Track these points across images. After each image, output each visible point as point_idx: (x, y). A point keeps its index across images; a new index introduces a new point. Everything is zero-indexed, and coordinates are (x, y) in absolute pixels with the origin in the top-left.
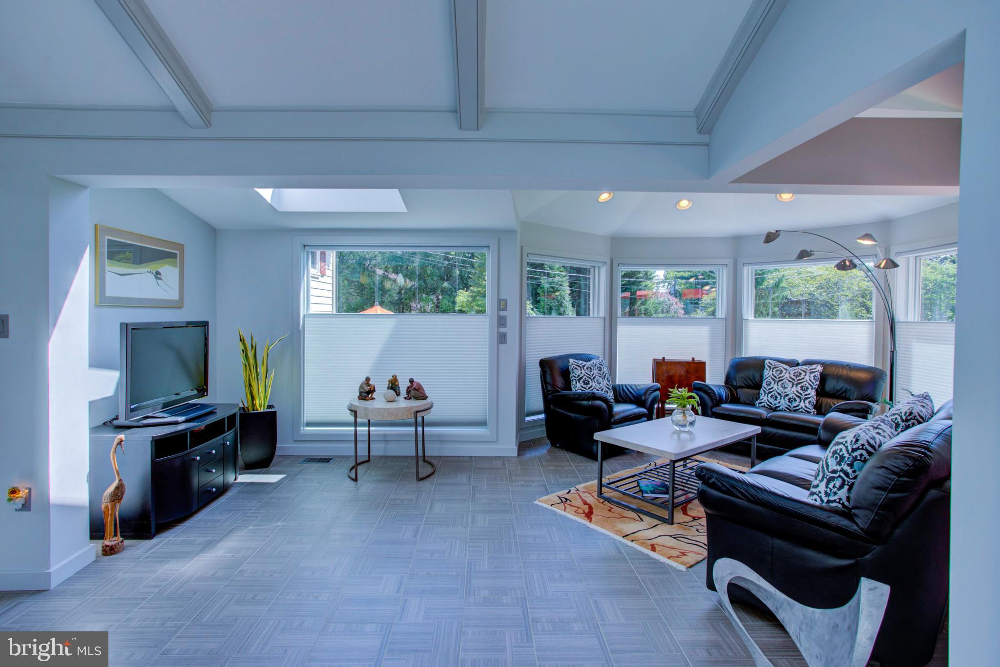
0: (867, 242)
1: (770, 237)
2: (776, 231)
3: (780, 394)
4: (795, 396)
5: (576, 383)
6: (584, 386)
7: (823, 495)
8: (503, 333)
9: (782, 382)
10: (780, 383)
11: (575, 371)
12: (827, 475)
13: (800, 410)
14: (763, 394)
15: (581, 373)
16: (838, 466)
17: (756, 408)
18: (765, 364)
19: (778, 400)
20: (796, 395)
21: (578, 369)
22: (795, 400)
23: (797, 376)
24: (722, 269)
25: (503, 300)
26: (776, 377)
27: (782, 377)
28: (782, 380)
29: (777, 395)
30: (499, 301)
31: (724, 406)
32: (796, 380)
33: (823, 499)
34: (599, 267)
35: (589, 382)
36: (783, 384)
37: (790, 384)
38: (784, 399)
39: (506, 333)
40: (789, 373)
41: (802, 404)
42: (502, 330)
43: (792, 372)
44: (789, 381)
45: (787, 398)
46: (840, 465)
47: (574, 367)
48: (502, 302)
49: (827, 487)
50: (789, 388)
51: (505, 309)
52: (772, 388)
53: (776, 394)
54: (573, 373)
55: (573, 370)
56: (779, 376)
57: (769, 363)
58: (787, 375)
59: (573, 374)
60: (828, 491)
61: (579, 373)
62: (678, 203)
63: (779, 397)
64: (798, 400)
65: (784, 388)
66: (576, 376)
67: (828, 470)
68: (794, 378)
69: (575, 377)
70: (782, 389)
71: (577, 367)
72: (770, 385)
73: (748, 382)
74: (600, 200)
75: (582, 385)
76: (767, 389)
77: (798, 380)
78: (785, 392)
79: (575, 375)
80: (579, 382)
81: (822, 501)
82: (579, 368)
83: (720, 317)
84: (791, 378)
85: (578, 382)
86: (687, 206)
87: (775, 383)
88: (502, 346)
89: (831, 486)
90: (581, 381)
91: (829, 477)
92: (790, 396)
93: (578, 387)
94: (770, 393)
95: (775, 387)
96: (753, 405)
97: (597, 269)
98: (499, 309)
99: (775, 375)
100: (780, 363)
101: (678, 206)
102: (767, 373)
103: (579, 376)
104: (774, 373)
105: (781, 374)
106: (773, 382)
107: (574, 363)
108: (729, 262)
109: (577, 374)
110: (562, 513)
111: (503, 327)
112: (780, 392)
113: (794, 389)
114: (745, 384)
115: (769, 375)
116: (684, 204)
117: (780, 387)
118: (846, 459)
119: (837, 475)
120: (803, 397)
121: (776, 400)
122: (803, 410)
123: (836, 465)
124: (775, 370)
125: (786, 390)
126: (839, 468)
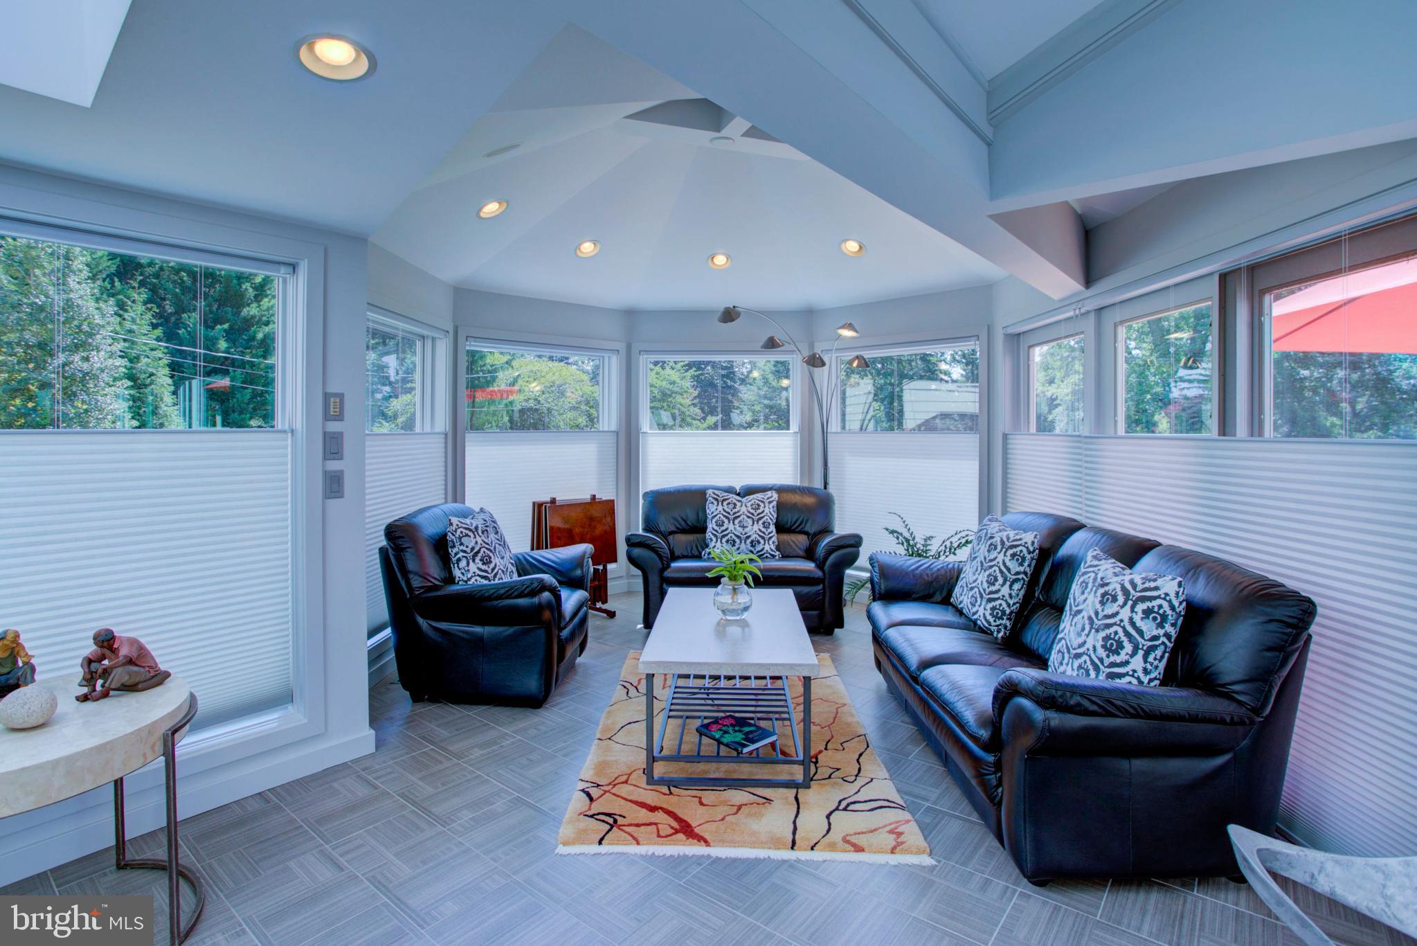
0: (846, 333)
1: (729, 315)
2: (734, 307)
3: (738, 537)
4: (758, 537)
5: (468, 564)
6: (484, 567)
7: (1140, 674)
8: (335, 472)
9: (739, 519)
10: (736, 522)
11: (464, 540)
12: (1143, 645)
13: (765, 556)
14: (714, 539)
15: (477, 542)
16: (1160, 629)
17: (705, 561)
18: (708, 496)
19: (737, 546)
20: (759, 535)
21: (470, 536)
22: (759, 542)
23: (756, 509)
24: (609, 357)
25: (336, 395)
26: (729, 513)
27: (738, 512)
28: (739, 516)
29: (735, 538)
30: (327, 397)
31: (674, 565)
32: (756, 514)
33: (1142, 680)
34: (434, 339)
35: (490, 558)
36: (740, 522)
37: (750, 521)
38: (745, 542)
39: (342, 472)
40: (746, 506)
41: (767, 547)
42: (333, 465)
43: (749, 504)
44: (748, 517)
45: (749, 541)
46: (1163, 627)
47: (461, 532)
48: (332, 400)
49: (1145, 661)
50: (750, 527)
51: (339, 417)
52: (727, 529)
53: (733, 536)
54: (462, 544)
55: (460, 538)
56: (734, 511)
57: (714, 493)
58: (744, 509)
59: (461, 548)
60: (1149, 667)
61: (472, 544)
62: (578, 247)
63: (738, 541)
64: (762, 541)
65: (744, 527)
66: (468, 550)
67: (1142, 637)
68: (753, 512)
69: (465, 552)
70: (741, 529)
71: (467, 532)
72: (723, 525)
73: (681, 525)
74: (482, 215)
75: (480, 565)
76: (720, 531)
77: (758, 514)
78: (746, 534)
79: (464, 548)
80: (474, 561)
81: (1141, 682)
82: (470, 534)
83: (606, 429)
84: (749, 512)
85: (471, 561)
86: (592, 251)
87: (729, 522)
88: (332, 503)
89: (1151, 659)
90: (477, 559)
91: (1148, 647)
92: (753, 538)
93: (471, 571)
94: (724, 536)
95: (731, 527)
96: (698, 557)
97: (429, 344)
98: (327, 417)
99: (727, 510)
100: (726, 494)
101: (578, 252)
102: (711, 508)
103: (473, 549)
104: (726, 508)
105: (735, 508)
106: (726, 521)
107: (460, 525)
108: (621, 346)
109: (470, 547)
110: (633, 849)
111: (334, 459)
112: (739, 534)
113: (756, 527)
114: (678, 528)
115: (718, 512)
116: (588, 248)
117: (737, 527)
118: (1170, 617)
119: (1160, 642)
120: (766, 537)
121: (734, 545)
122: (769, 556)
123: (1157, 629)
124: (725, 503)
125: (746, 530)
126: (1161, 632)
